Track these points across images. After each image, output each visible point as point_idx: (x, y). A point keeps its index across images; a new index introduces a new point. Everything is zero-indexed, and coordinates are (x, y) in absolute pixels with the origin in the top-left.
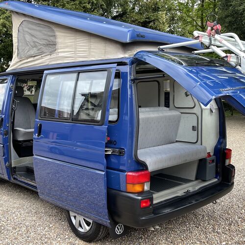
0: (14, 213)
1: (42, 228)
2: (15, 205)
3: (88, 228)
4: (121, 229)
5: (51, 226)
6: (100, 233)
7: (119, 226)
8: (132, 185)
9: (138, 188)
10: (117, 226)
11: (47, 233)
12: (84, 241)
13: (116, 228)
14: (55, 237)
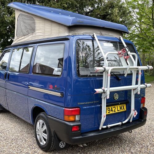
0: (8, 131)
1: (21, 141)
2: (11, 126)
3: (45, 142)
4: (63, 144)
5: (27, 140)
6: (52, 146)
7: (62, 142)
8: (67, 116)
9: (72, 118)
10: (61, 142)
11: (23, 144)
12: (43, 150)
13: (60, 144)
14: (27, 147)
